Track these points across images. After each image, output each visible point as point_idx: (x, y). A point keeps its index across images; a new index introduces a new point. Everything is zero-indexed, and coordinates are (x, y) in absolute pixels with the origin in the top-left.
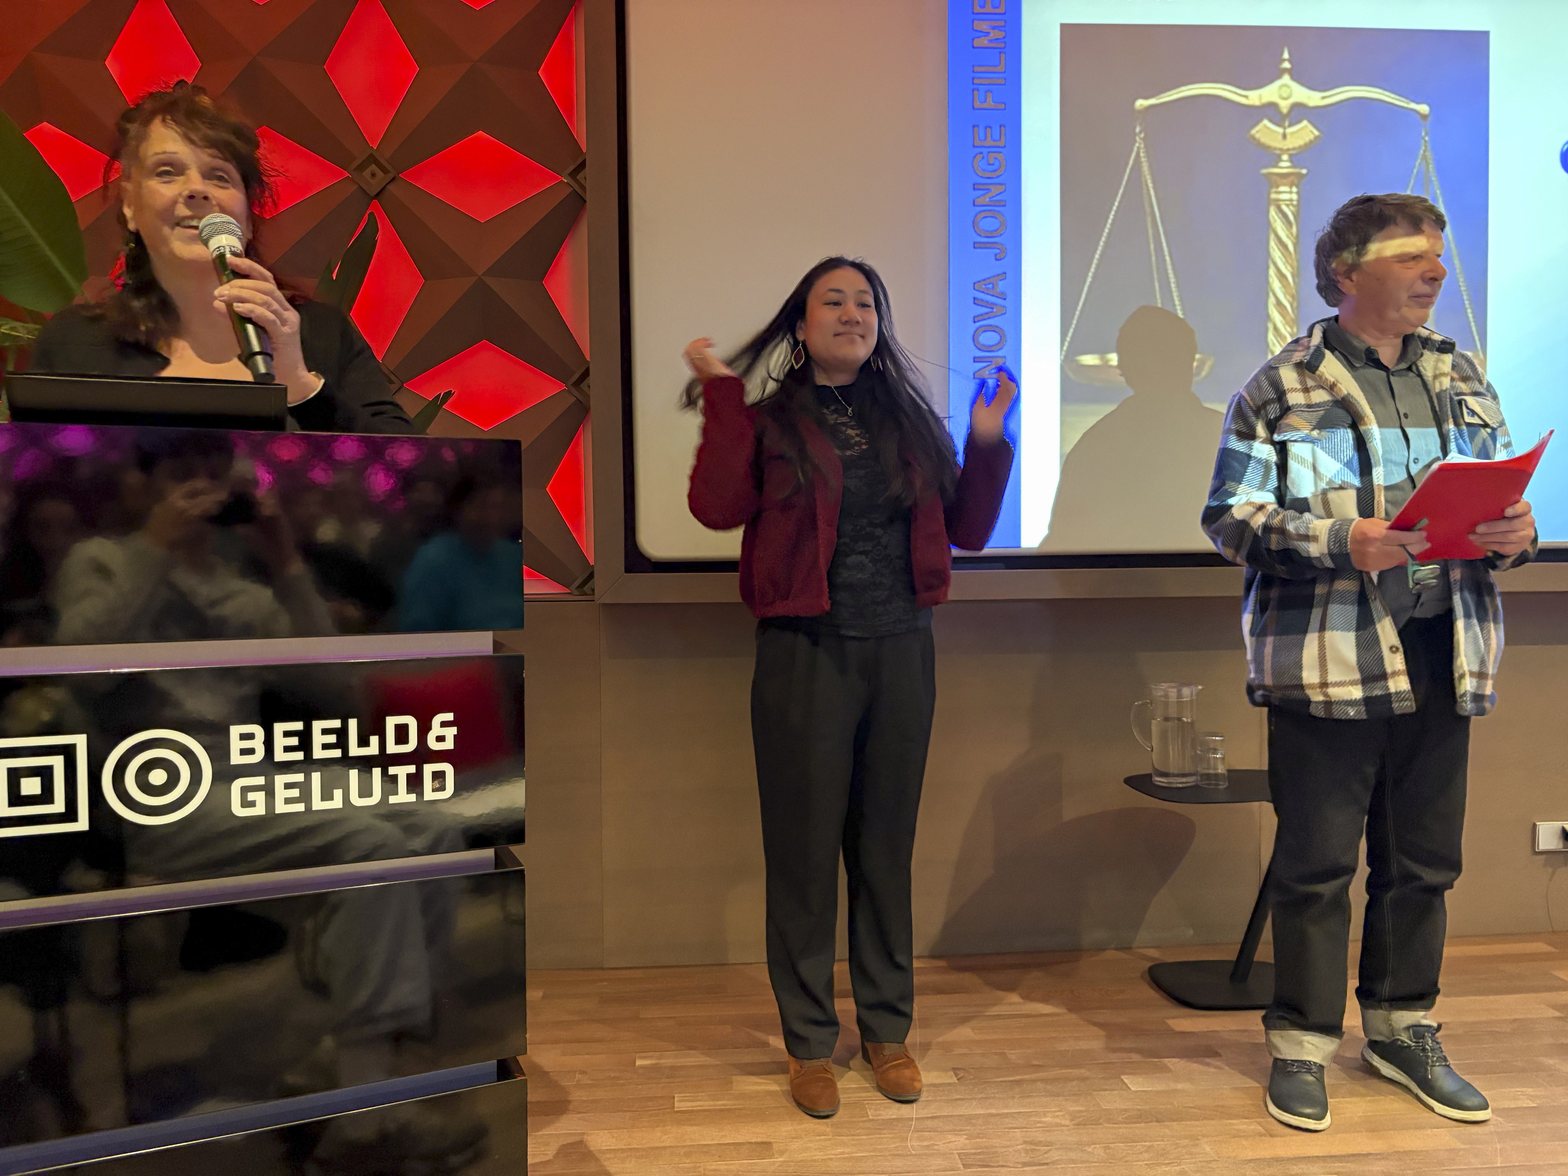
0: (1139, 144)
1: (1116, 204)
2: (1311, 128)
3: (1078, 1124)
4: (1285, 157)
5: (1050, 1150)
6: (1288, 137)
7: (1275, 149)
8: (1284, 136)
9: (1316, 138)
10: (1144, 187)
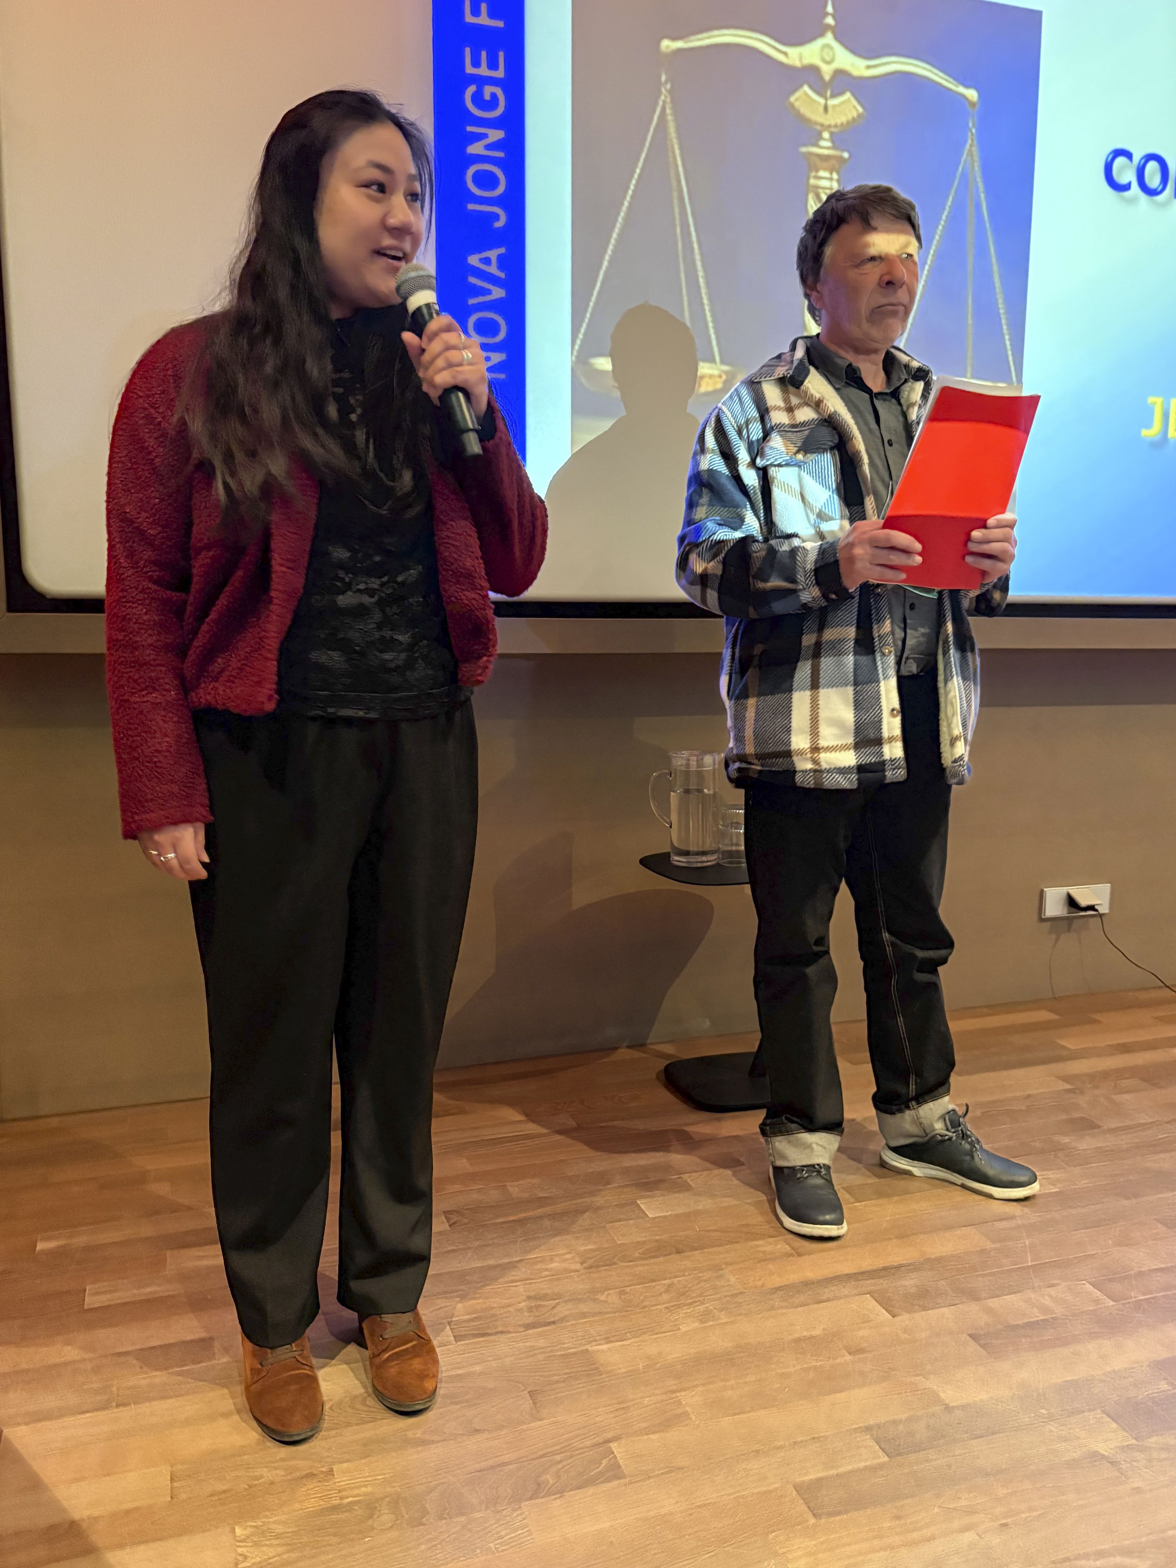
0: (664, 96)
1: (638, 171)
2: (854, 102)
3: (590, 1267)
4: (826, 135)
5: (558, 1304)
6: (830, 109)
7: (816, 123)
8: (826, 108)
9: (859, 116)
10: (670, 154)
